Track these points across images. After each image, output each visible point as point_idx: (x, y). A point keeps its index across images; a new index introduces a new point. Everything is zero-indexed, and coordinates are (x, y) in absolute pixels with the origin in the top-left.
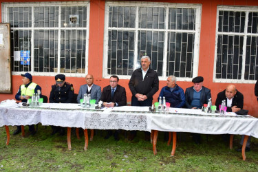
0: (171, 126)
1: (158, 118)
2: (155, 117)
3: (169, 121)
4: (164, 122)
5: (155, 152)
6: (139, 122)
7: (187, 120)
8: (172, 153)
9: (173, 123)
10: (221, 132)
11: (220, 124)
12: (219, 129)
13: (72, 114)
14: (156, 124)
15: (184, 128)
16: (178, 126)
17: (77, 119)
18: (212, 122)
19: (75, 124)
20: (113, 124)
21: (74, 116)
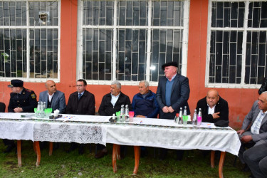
0: (130, 138)
1: (114, 130)
2: (111, 129)
3: (127, 133)
4: (121, 134)
5: (115, 169)
6: (94, 134)
7: (148, 132)
8: (135, 171)
9: (132, 135)
10: (189, 147)
11: (188, 138)
12: (186, 143)
13: (20, 125)
14: (112, 137)
15: (144, 141)
16: (138, 139)
17: (25, 130)
18: (178, 135)
19: (23, 136)
20: (65, 136)
21: (21, 127)
